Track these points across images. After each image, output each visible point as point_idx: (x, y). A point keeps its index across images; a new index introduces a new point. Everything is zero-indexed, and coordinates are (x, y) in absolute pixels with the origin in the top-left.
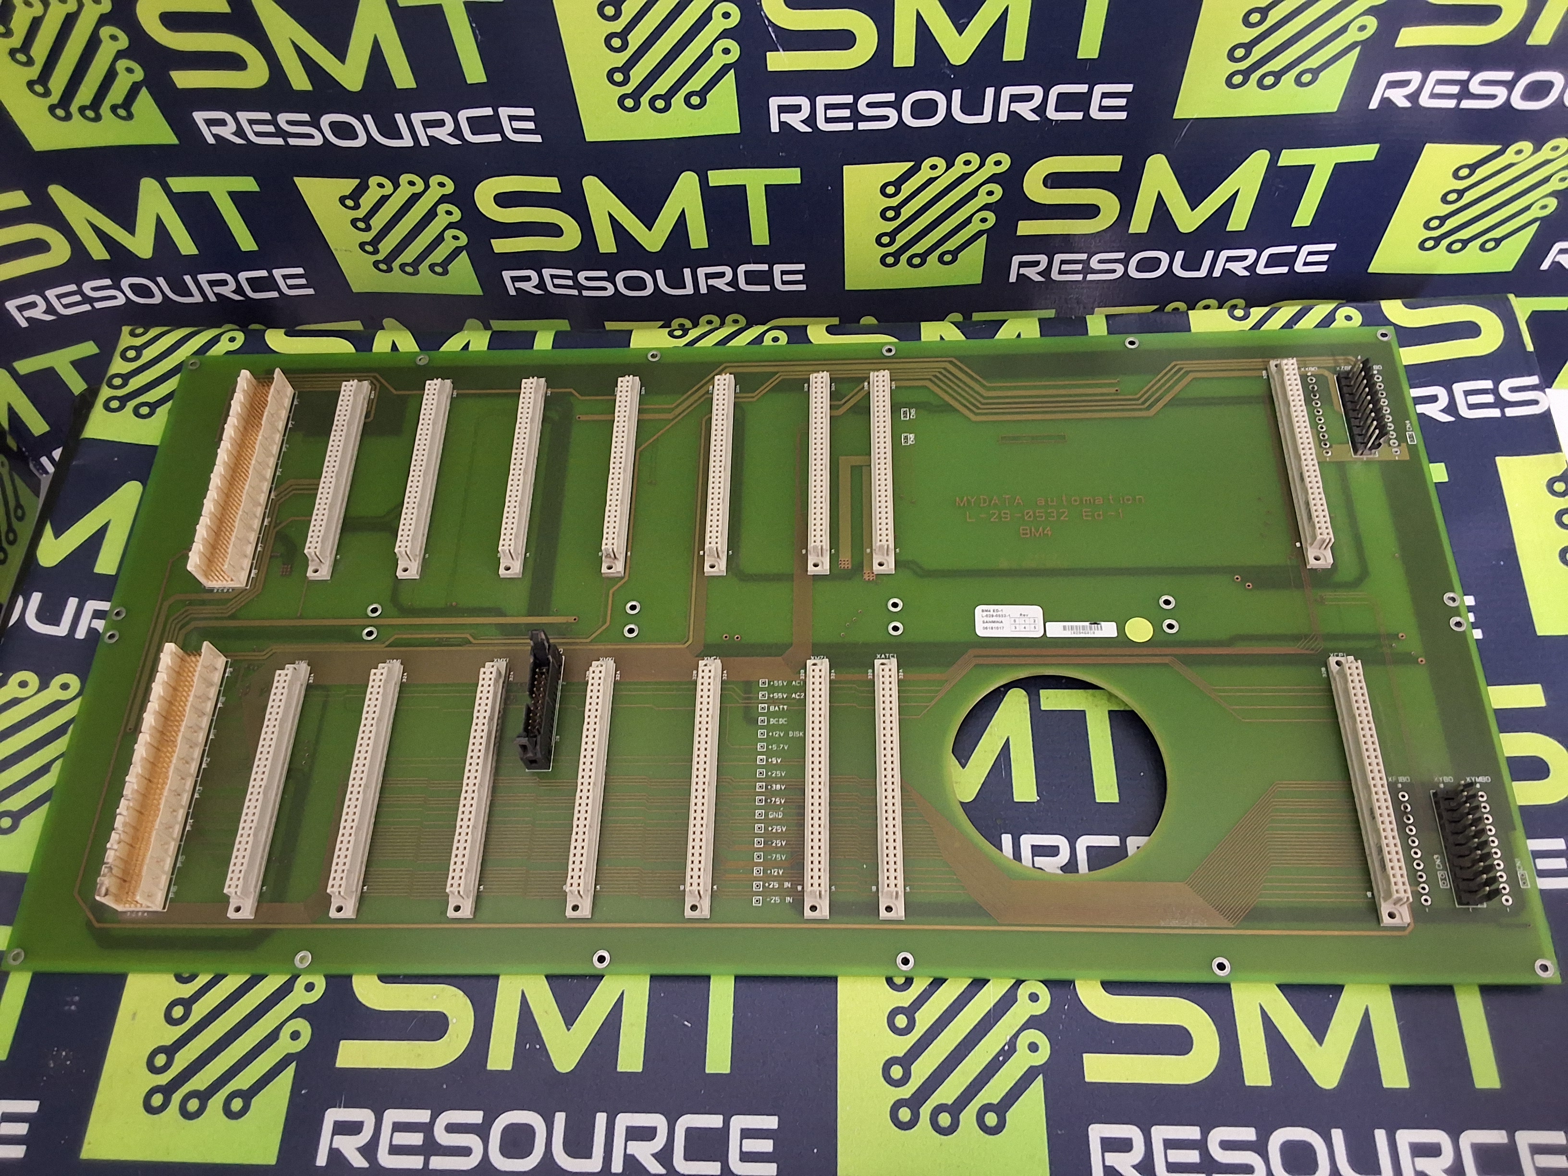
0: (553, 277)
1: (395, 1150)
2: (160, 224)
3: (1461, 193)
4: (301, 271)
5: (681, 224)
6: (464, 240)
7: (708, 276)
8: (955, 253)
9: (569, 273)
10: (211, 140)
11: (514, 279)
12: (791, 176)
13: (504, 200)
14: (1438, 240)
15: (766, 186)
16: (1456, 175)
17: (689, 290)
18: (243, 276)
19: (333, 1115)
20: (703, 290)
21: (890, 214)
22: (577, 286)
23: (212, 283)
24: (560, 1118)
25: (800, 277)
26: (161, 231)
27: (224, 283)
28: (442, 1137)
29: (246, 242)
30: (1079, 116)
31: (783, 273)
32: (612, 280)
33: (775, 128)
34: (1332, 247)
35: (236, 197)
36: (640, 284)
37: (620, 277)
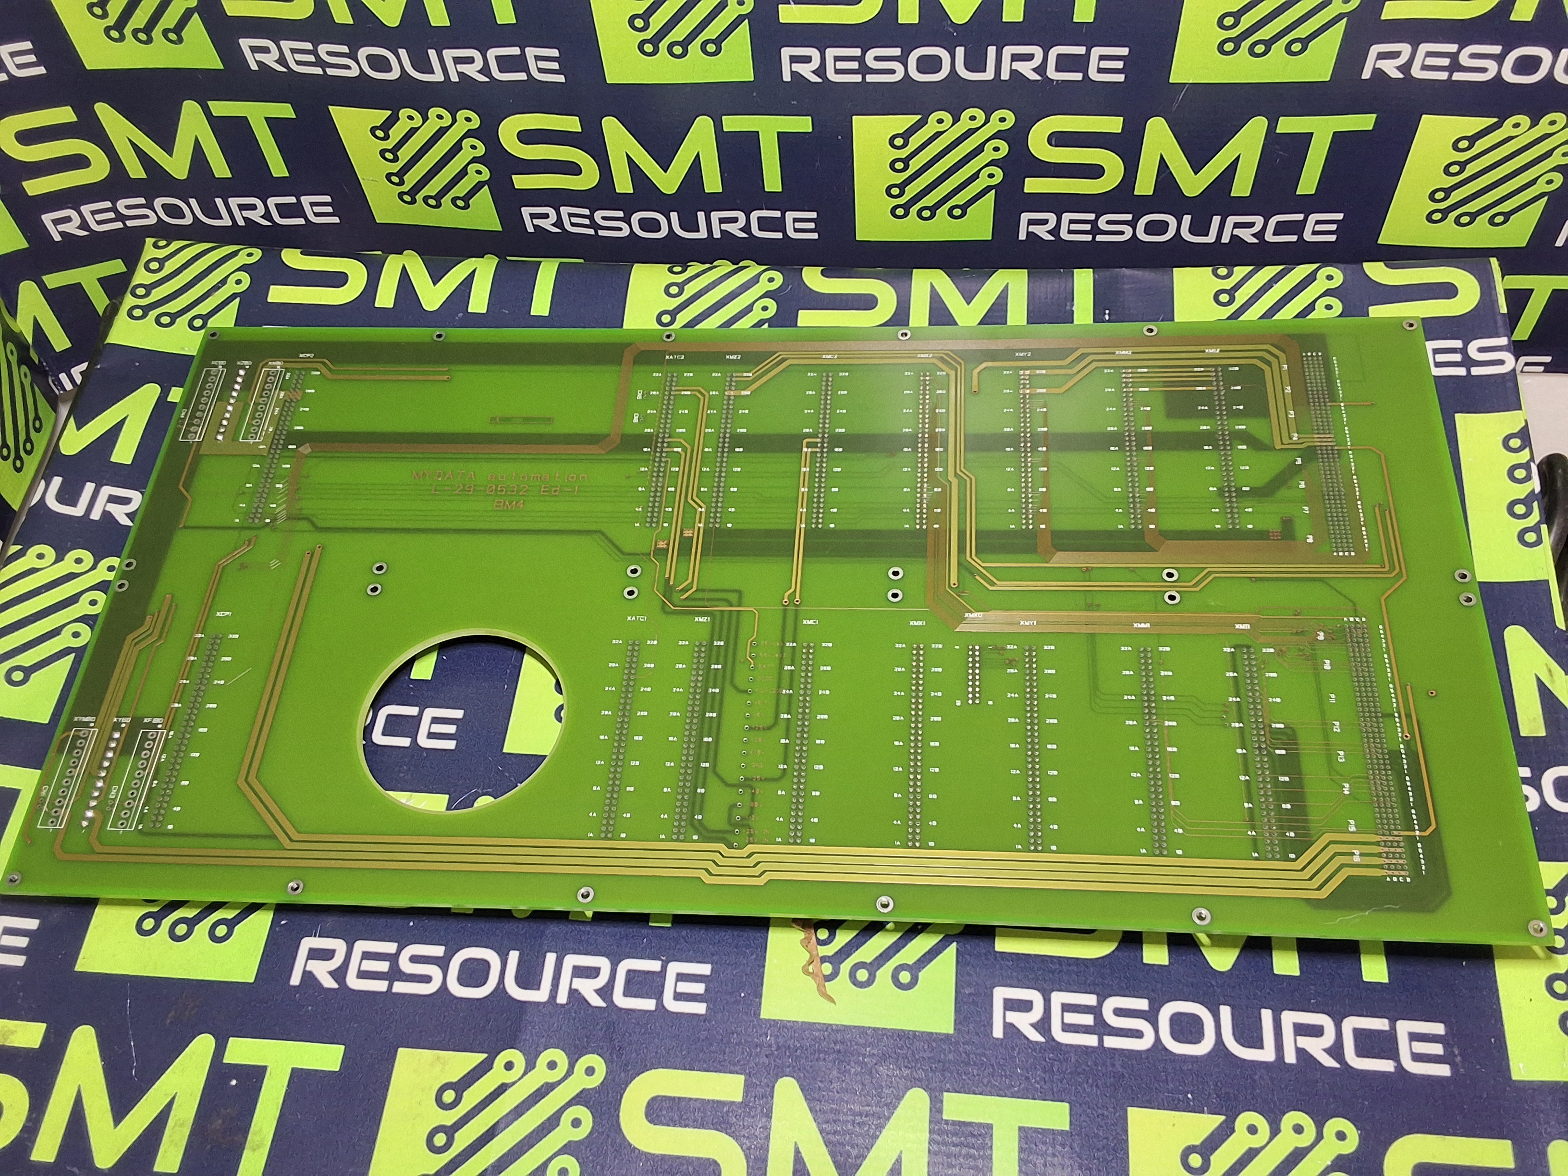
0: (571, 215)
1: (363, 975)
2: (198, 147)
3: (1463, 165)
4: (327, 199)
5: (695, 168)
6: (486, 175)
7: (722, 221)
8: (964, 208)
9: (586, 212)
10: (254, 67)
11: (533, 216)
12: (803, 124)
13: (527, 137)
14: (1445, 213)
15: (779, 133)
16: (1455, 146)
17: (703, 234)
18: (272, 201)
19: (308, 943)
20: (717, 235)
21: (899, 165)
22: (594, 225)
23: (242, 207)
24: (514, 957)
25: (812, 225)
26: (198, 154)
27: (253, 207)
28: (406, 966)
29: (278, 168)
30: (1078, 76)
31: (795, 220)
32: (627, 220)
33: (787, 77)
34: (1340, 216)
35: (272, 122)
36: (654, 226)
37: (636, 218)
